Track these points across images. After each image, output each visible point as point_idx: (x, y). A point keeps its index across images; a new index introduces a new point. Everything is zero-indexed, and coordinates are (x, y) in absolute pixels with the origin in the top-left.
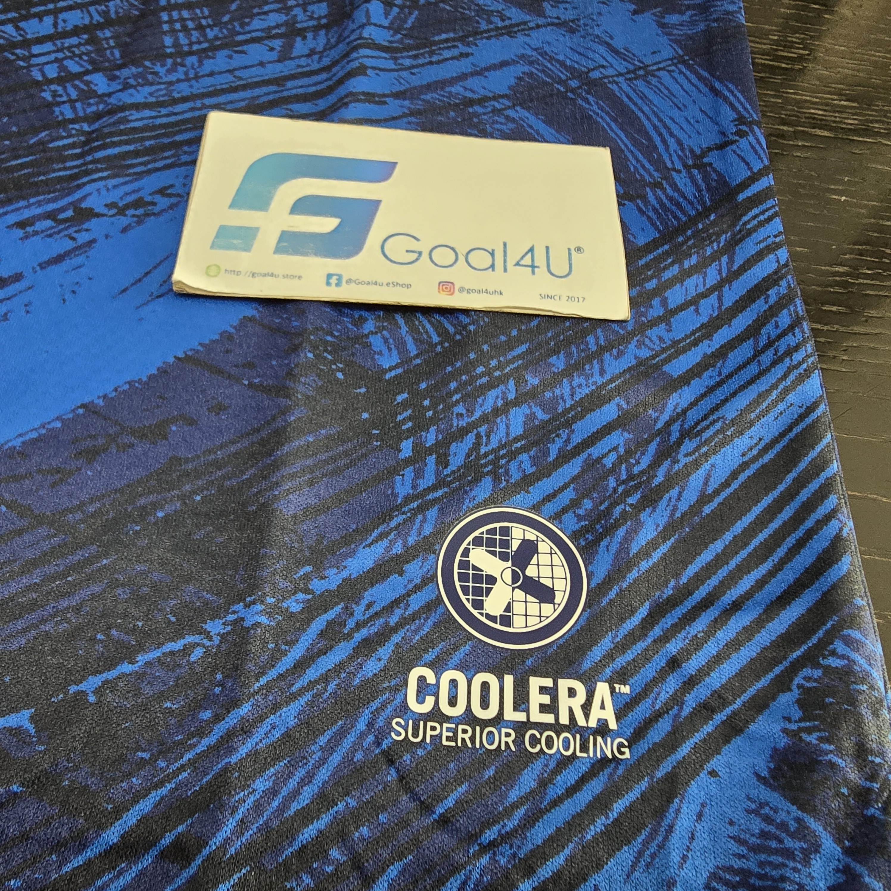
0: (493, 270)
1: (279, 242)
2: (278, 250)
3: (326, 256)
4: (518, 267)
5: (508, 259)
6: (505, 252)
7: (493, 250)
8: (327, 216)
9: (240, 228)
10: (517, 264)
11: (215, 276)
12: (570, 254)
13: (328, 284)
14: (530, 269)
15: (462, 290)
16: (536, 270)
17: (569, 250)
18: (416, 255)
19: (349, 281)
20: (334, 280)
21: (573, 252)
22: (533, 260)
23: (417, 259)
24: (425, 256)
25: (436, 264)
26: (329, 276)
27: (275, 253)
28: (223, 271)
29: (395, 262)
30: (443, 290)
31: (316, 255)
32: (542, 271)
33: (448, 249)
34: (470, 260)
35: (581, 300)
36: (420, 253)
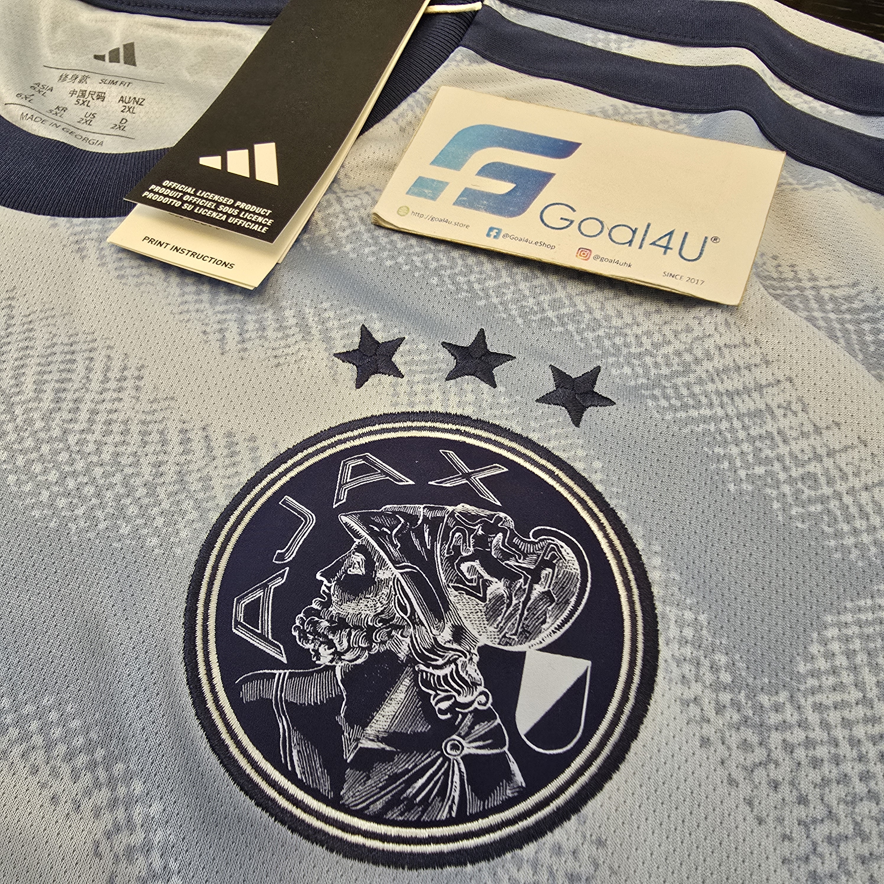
0: (630, 245)
1: (460, 196)
2: (458, 202)
3: (493, 213)
4: (652, 246)
5: (647, 238)
6: (646, 231)
7: (636, 229)
8: (505, 181)
9: (433, 181)
10: (654, 244)
11: (404, 215)
12: (705, 242)
13: (488, 235)
14: (663, 249)
15: (596, 257)
16: (669, 250)
17: (706, 238)
18: (568, 223)
19: (506, 236)
20: (493, 233)
21: (709, 240)
22: (669, 242)
23: (567, 227)
24: (575, 225)
25: (582, 233)
26: (491, 229)
27: (454, 204)
28: (411, 212)
29: (548, 226)
30: (580, 255)
31: (486, 210)
32: (673, 253)
33: (598, 222)
34: (612, 234)
35: (700, 282)
36: (572, 222)
